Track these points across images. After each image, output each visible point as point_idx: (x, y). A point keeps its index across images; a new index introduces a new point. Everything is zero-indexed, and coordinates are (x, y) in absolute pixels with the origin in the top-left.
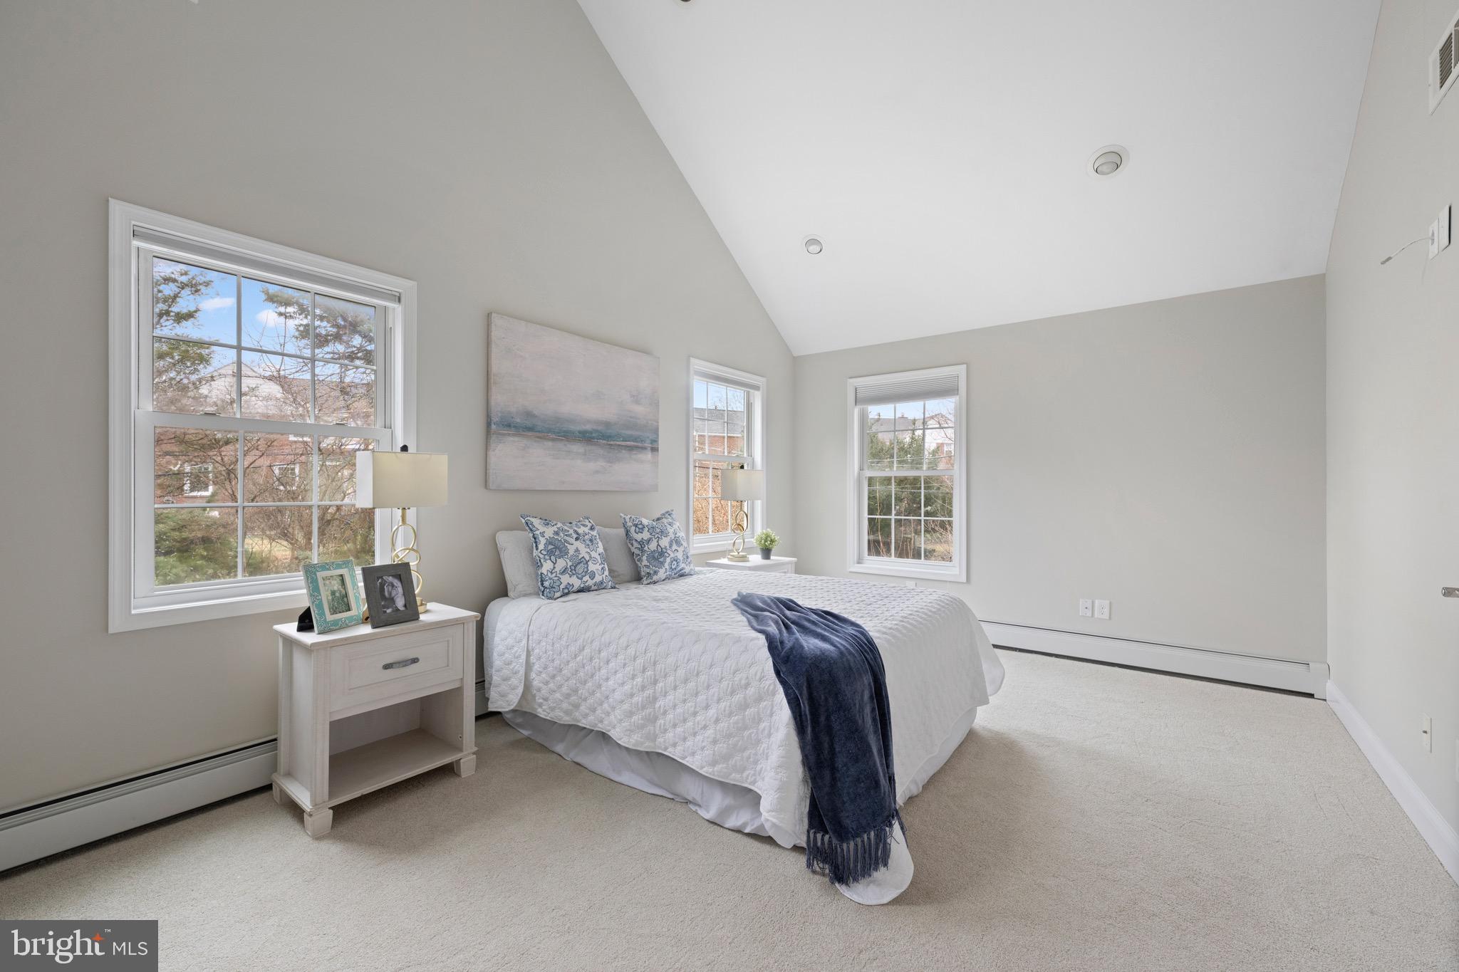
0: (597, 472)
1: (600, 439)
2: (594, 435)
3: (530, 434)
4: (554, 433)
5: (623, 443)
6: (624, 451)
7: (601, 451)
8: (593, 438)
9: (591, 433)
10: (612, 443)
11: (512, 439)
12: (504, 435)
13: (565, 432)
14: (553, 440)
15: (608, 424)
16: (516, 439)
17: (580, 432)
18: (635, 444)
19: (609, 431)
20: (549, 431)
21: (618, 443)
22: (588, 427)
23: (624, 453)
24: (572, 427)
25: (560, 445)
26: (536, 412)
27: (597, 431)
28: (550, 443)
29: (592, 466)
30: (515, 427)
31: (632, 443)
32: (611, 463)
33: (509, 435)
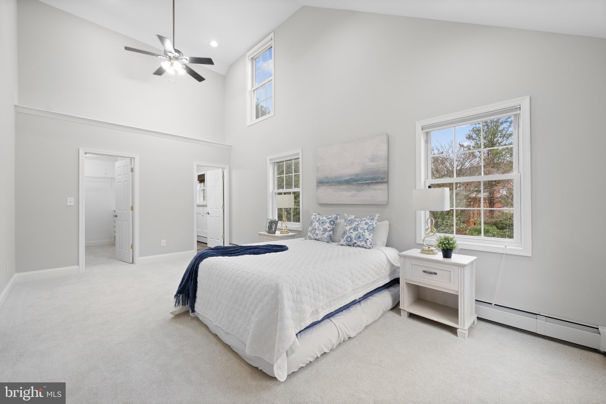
0: (352, 196)
1: (353, 182)
2: (350, 181)
3: (327, 184)
4: (335, 183)
5: (365, 182)
6: (365, 186)
7: (353, 187)
8: (350, 182)
9: (349, 180)
10: (358, 183)
11: (322, 187)
12: (320, 186)
13: (339, 181)
14: (335, 185)
15: (357, 175)
16: (323, 187)
17: (345, 181)
18: (372, 181)
19: (357, 178)
20: (333, 182)
21: (362, 182)
22: (348, 178)
23: (365, 187)
24: (341, 179)
25: (337, 187)
26: (329, 177)
27: (351, 179)
28: (333, 187)
29: (350, 194)
30: (323, 183)
31: (370, 181)
32: (358, 192)
33: (321, 186)
